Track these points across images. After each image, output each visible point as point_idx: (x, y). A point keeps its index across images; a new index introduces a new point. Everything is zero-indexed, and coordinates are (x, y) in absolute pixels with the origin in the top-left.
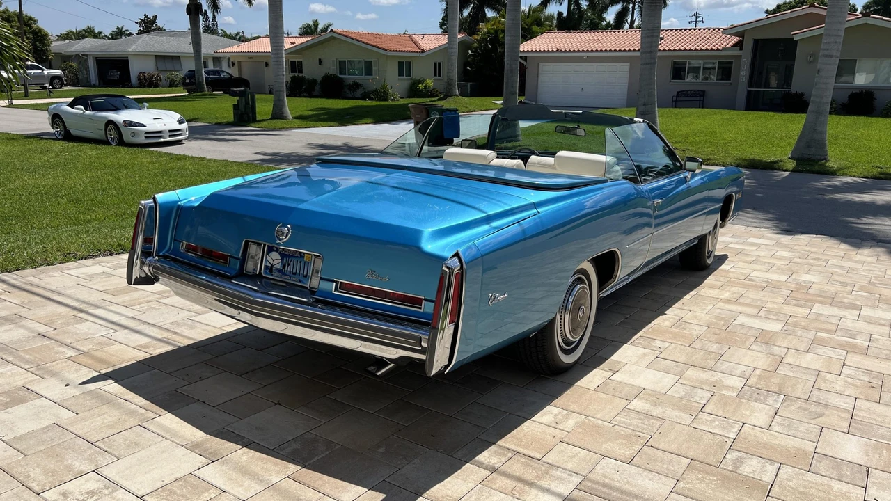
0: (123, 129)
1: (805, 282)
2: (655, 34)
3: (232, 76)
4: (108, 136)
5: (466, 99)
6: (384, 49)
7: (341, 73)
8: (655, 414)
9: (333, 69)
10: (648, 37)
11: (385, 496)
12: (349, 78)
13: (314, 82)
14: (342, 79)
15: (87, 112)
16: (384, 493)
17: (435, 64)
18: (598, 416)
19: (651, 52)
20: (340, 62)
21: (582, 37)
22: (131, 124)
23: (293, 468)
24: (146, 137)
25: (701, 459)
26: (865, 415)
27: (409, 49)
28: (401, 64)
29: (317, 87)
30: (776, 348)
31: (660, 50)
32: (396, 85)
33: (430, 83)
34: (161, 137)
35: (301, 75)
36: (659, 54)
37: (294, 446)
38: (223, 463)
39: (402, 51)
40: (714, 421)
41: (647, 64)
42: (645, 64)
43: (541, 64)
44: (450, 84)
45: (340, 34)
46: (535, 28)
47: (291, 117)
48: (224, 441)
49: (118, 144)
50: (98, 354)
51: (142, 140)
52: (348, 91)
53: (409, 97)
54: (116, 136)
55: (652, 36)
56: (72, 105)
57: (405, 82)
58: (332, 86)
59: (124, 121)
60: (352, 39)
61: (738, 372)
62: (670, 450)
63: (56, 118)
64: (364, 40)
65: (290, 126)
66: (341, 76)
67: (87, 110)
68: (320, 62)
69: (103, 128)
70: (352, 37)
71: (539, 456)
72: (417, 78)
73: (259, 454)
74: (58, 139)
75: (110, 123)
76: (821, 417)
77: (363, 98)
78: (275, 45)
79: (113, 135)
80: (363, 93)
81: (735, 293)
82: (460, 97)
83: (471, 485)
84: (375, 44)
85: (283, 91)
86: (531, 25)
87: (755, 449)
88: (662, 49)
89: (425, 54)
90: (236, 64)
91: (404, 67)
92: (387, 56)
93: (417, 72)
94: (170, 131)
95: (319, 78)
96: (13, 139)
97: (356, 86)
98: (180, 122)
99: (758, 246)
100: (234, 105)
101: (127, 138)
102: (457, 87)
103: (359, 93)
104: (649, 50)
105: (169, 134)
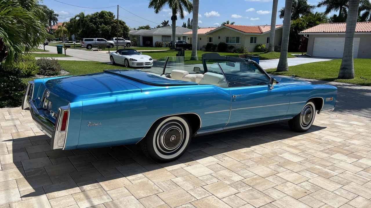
0: (129, 61)
1: (350, 143)
2: (353, 24)
3: (187, 43)
4: (125, 64)
5: (277, 53)
6: (244, 32)
7: (227, 42)
8: (178, 184)
9: (223, 40)
10: (349, 25)
11: (35, 191)
12: (229, 44)
13: (215, 46)
14: (227, 44)
15: (120, 55)
16: (35, 190)
17: (268, 38)
18: (153, 181)
19: (351, 32)
20: (227, 37)
21: (338, 26)
22: (133, 60)
23: (22, 176)
24: (137, 65)
25: (169, 204)
26: (280, 203)
27: (256, 32)
28: (252, 38)
29: (217, 48)
30: (282, 168)
31: (355, 32)
32: (248, 47)
33: (264, 46)
34: (142, 65)
35: (211, 43)
36: (355, 33)
37: (33, 170)
38: (4, 171)
39: (252, 33)
40: (200, 191)
41: (348, 38)
42: (347, 38)
43: (315, 38)
44: (270, 47)
45: (227, 26)
46: (317, 22)
47: (198, 60)
48: (14, 165)
49: (128, 67)
50: (21, 133)
51: (136, 66)
52: (228, 49)
53: (254, 52)
54: (127, 64)
55: (351, 25)
56: (116, 53)
57: (253, 45)
58: (223, 47)
59: (130, 59)
60: (232, 28)
61: (245, 175)
62: (162, 198)
63: (111, 57)
64: (237, 29)
65: (196, 63)
66: (226, 43)
67: (120, 54)
68: (219, 38)
69: (124, 61)
70: (232, 27)
71: (107, 189)
72: (259, 44)
73: (19, 171)
74: (111, 64)
75: (126, 59)
76: (255, 199)
77: (233, 52)
78: (194, 31)
79: (126, 64)
80: (234, 50)
81: (301, 143)
82: (275, 52)
83: (67, 194)
84: (241, 30)
85: (196, 49)
86: (316, 21)
87: (200, 205)
88: (356, 31)
89: (263, 34)
90: (190, 39)
91: (253, 39)
92: (245, 35)
93: (258, 42)
94: (146, 63)
95: (218, 44)
96: (98, 64)
97: (232, 47)
98: (150, 59)
99: (352, 125)
100: (177, 54)
101: (131, 65)
102: (273, 47)
103: (232, 50)
104: (349, 31)
105: (145, 64)
